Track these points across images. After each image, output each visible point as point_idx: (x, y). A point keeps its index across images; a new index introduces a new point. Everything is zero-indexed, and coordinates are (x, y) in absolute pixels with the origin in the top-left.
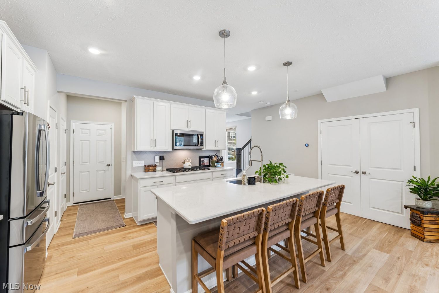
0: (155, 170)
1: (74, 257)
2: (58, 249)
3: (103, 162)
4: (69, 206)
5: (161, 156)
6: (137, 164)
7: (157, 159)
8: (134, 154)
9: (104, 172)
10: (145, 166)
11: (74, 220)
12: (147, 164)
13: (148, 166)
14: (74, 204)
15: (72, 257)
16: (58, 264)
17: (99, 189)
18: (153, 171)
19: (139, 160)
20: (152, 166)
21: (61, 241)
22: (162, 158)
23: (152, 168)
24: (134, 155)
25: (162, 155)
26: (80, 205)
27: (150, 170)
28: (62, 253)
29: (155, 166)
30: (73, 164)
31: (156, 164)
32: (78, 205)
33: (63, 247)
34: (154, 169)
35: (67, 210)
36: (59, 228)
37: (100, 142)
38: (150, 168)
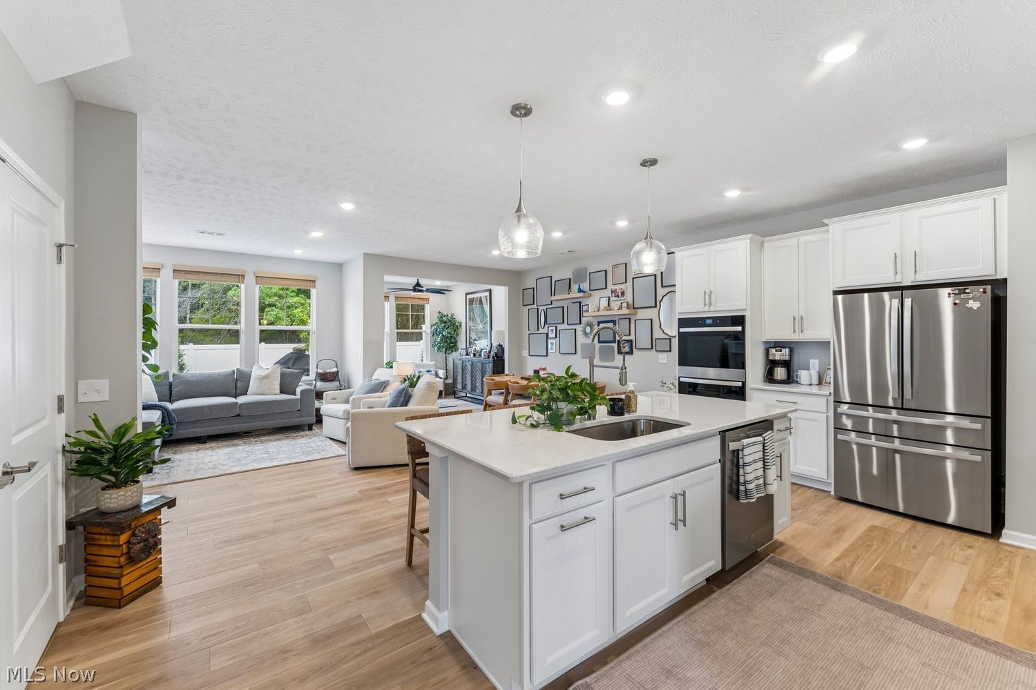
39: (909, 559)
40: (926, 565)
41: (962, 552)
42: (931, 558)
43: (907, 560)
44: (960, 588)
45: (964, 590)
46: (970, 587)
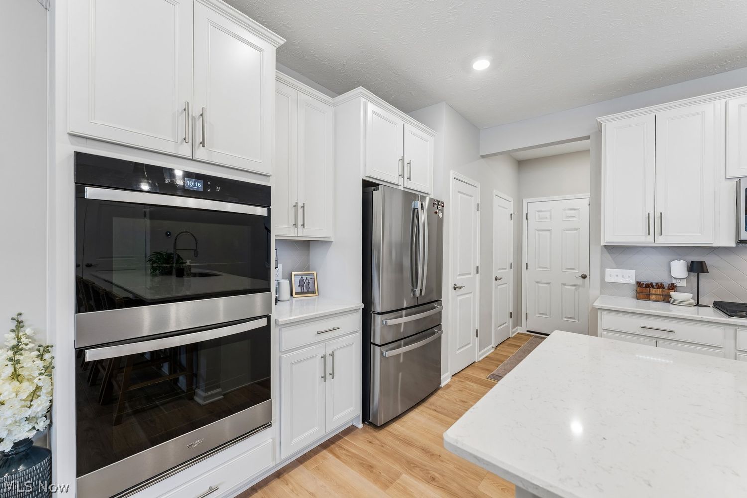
0: (667, 299)
1: (465, 403)
2: (462, 382)
3: (574, 269)
4: (521, 332)
5: (692, 263)
6: (617, 276)
7: (679, 269)
8: (609, 253)
9: (575, 289)
10: (639, 284)
11: (508, 354)
12: (645, 280)
13: (650, 286)
14: (528, 331)
15: (464, 402)
16: (447, 400)
17: (566, 317)
18: (664, 301)
19: (619, 266)
20: (660, 286)
21: (473, 374)
22: (697, 268)
23: (659, 291)
24: (607, 256)
25: (697, 258)
26: (536, 336)
27: (654, 297)
28: (461, 389)
29: (673, 287)
30: (527, 268)
31: (674, 282)
32: (532, 336)
33: (468, 383)
34: (666, 296)
35: (515, 337)
36: (486, 357)
37: (567, 232)
38: (653, 291)
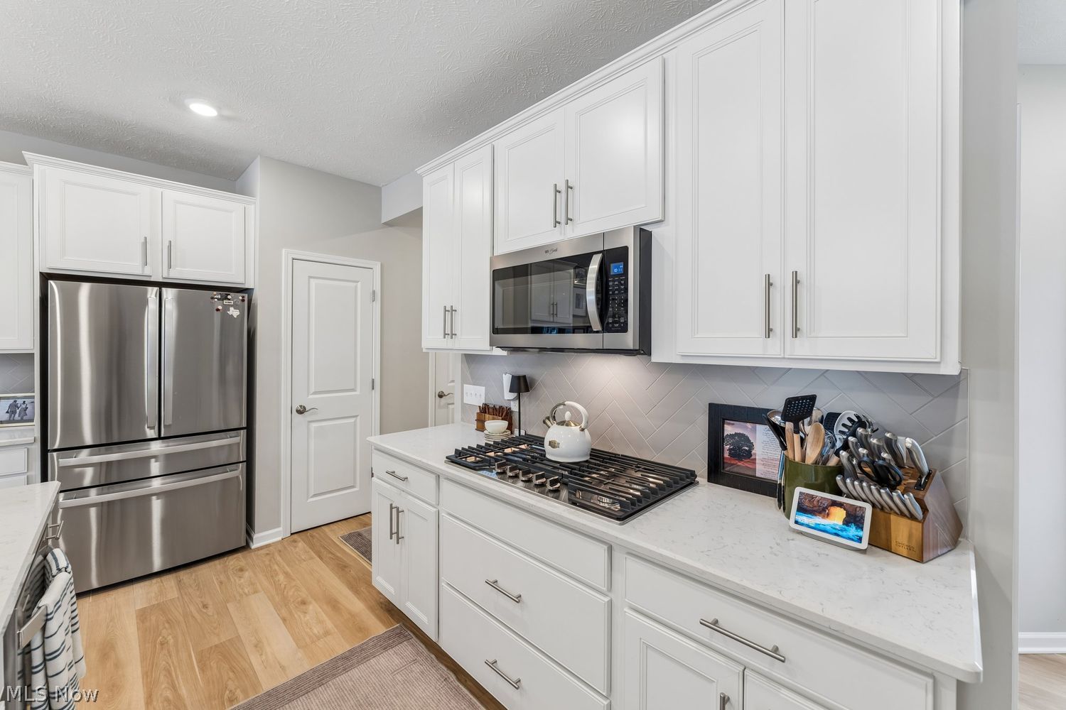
6: (472, 395)
8: (467, 362)
13: (487, 409)
19: (475, 382)
39: (215, 625)
40: (235, 619)
41: (242, 580)
42: (231, 606)
43: (215, 628)
44: (281, 621)
45: (284, 620)
46: (284, 612)
